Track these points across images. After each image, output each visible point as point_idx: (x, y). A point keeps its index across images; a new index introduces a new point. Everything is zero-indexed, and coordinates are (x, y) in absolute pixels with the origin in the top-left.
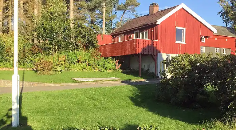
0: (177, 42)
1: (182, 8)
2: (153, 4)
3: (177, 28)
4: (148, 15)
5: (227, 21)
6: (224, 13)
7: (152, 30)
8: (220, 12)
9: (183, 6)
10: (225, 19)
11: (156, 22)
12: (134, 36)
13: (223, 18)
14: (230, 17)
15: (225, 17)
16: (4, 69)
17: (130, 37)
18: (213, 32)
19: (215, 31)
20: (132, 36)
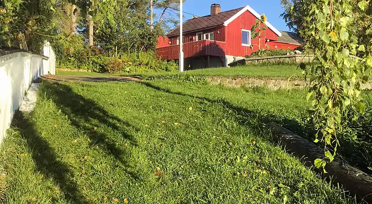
0: (243, 45)
1: (247, 10)
2: (215, 4)
3: (243, 30)
4: (209, 16)
5: (290, 25)
6: (287, 16)
7: (219, 32)
8: (283, 15)
9: (248, 8)
10: (288, 22)
11: (223, 23)
12: (196, 38)
13: (286, 21)
14: (293, 20)
15: (288, 20)
16: (66, 70)
17: (192, 39)
18: (278, 36)
19: (280, 34)
20: (194, 38)
